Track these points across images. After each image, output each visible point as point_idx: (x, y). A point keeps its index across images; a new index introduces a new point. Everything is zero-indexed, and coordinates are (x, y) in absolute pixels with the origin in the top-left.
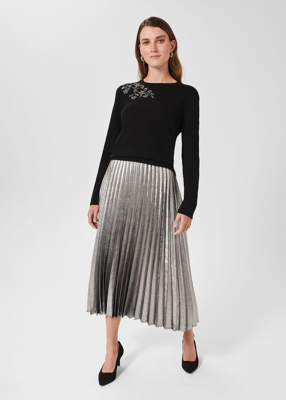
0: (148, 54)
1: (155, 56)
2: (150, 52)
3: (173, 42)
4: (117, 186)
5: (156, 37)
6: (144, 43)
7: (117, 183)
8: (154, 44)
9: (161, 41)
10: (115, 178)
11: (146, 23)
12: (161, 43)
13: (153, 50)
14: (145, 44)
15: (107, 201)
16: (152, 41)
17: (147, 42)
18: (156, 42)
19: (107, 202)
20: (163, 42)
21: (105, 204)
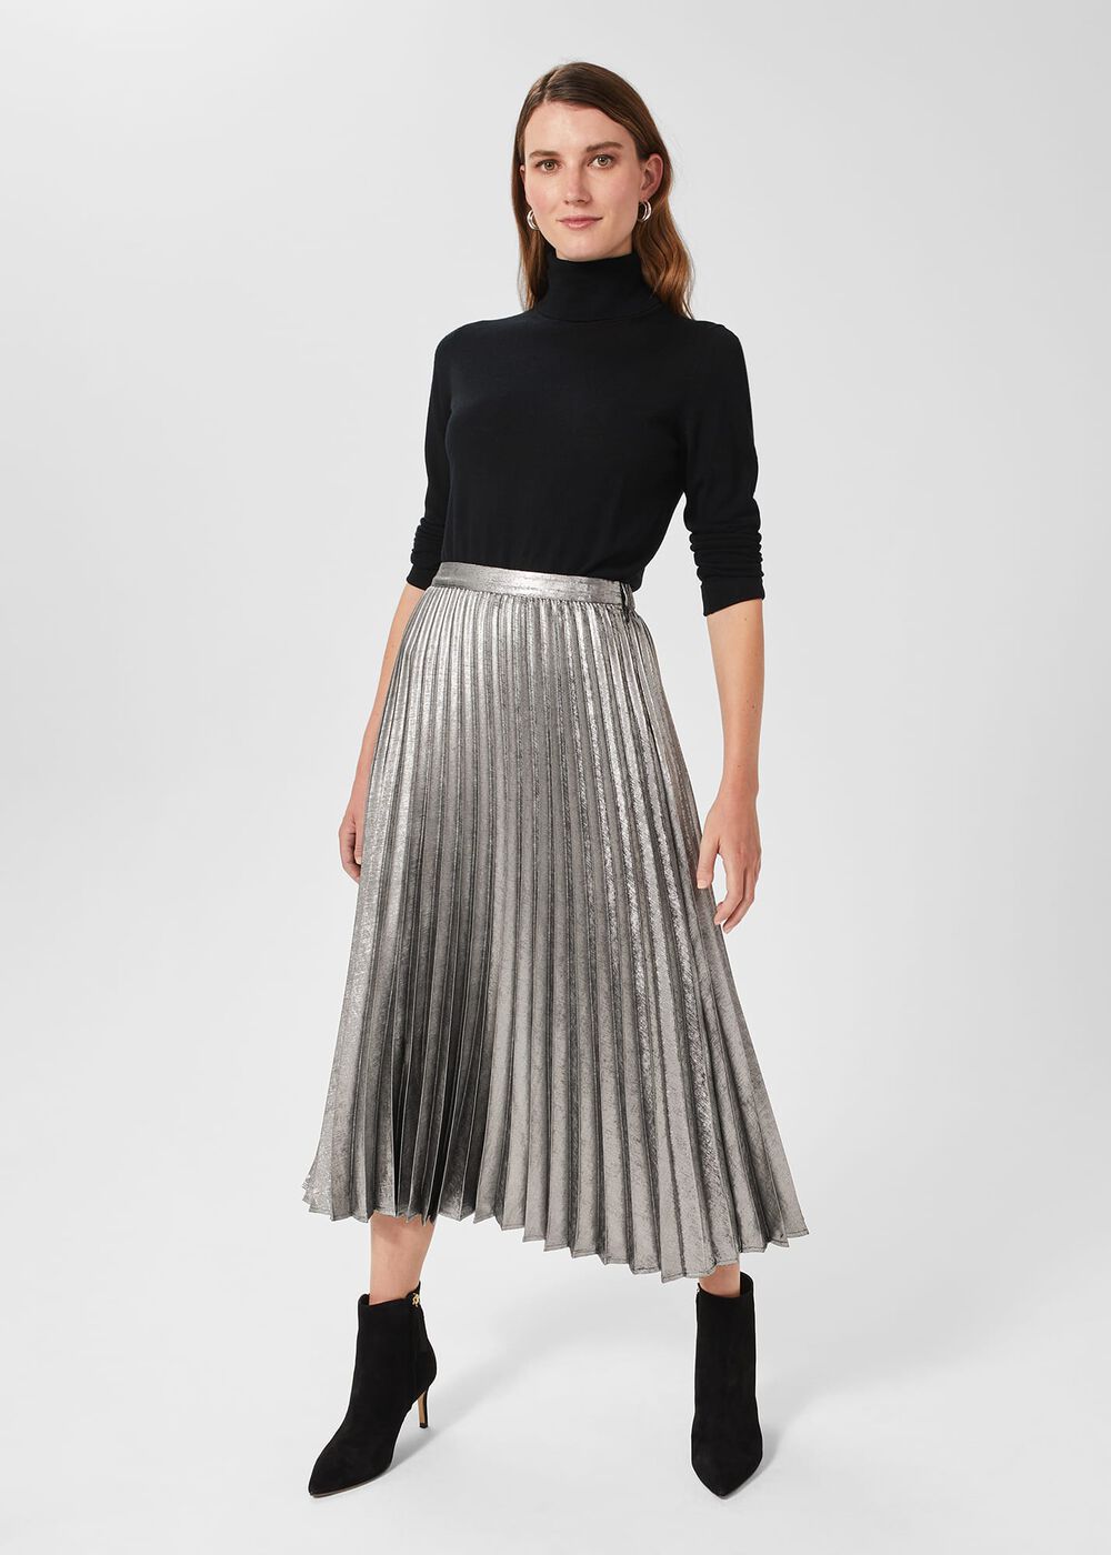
0: (554, 209)
1: (577, 220)
2: (563, 205)
3: (652, 164)
5: (587, 145)
6: (538, 165)
8: (576, 174)
9: (603, 159)
11: (551, 87)
12: (604, 168)
13: (571, 196)
14: (543, 166)
16: (571, 162)
17: (551, 161)
18: (585, 163)
20: (612, 167)
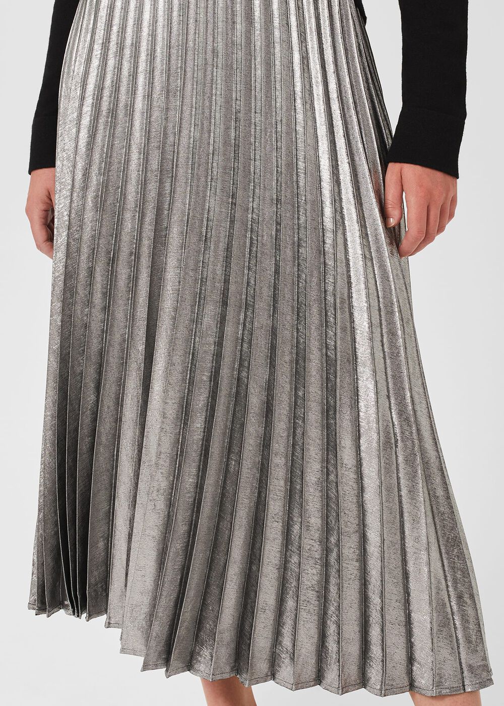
4: (127, 52)
7: (128, 42)
10: (116, 21)
15: (88, 119)
19: (86, 121)
21: (78, 132)
